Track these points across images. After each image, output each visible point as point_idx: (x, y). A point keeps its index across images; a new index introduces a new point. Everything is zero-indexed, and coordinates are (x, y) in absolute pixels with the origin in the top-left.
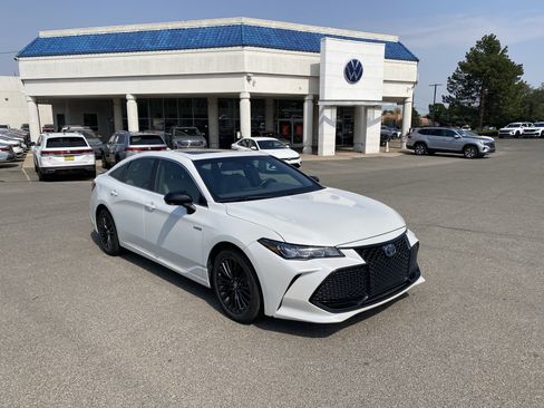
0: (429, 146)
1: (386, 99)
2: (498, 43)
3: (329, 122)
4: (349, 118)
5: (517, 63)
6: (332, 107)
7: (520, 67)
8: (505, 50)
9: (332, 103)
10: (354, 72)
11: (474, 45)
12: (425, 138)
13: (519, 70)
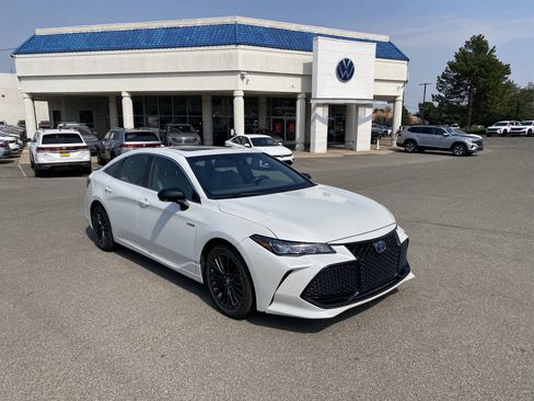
0: (419, 144)
1: (377, 98)
2: (486, 43)
3: (321, 120)
4: (340, 116)
5: (505, 63)
6: (324, 105)
7: (508, 66)
8: (493, 50)
9: (324, 102)
10: (345, 71)
11: (463, 45)
12: (414, 136)
13: (506, 70)
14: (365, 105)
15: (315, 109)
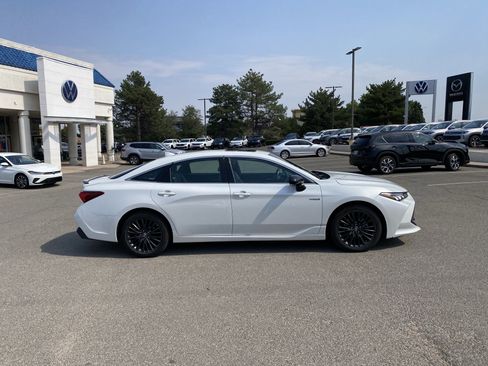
0: (141, 157)
2: (143, 79)
3: (53, 137)
4: (70, 134)
5: (159, 95)
6: (54, 123)
7: (161, 98)
8: (148, 84)
9: (55, 120)
10: (70, 92)
11: (125, 78)
12: (137, 151)
13: (160, 100)
14: (90, 124)
15: (46, 127)
